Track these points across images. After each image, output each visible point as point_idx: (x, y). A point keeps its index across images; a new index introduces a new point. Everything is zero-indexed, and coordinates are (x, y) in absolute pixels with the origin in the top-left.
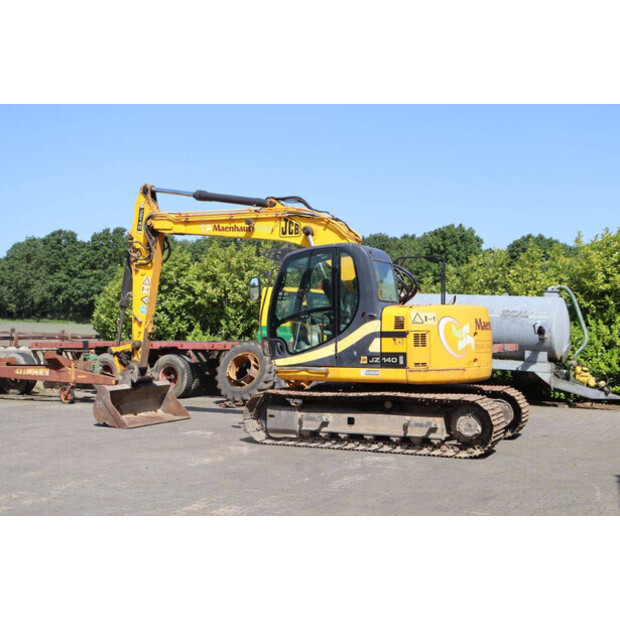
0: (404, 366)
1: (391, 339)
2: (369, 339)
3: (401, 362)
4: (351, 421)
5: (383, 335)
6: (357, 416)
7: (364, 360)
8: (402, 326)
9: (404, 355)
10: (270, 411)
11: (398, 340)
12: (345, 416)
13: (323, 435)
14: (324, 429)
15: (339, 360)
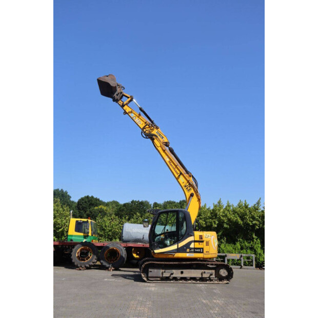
0: (203, 252)
1: (198, 243)
2: (190, 243)
3: (202, 251)
4: (182, 273)
5: (195, 241)
6: (184, 271)
7: (188, 250)
8: (202, 239)
9: (203, 249)
10: (150, 270)
11: (201, 243)
12: (180, 271)
13: (171, 278)
14: (172, 276)
15: (179, 250)
